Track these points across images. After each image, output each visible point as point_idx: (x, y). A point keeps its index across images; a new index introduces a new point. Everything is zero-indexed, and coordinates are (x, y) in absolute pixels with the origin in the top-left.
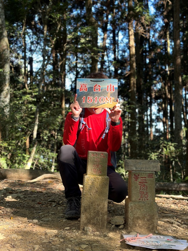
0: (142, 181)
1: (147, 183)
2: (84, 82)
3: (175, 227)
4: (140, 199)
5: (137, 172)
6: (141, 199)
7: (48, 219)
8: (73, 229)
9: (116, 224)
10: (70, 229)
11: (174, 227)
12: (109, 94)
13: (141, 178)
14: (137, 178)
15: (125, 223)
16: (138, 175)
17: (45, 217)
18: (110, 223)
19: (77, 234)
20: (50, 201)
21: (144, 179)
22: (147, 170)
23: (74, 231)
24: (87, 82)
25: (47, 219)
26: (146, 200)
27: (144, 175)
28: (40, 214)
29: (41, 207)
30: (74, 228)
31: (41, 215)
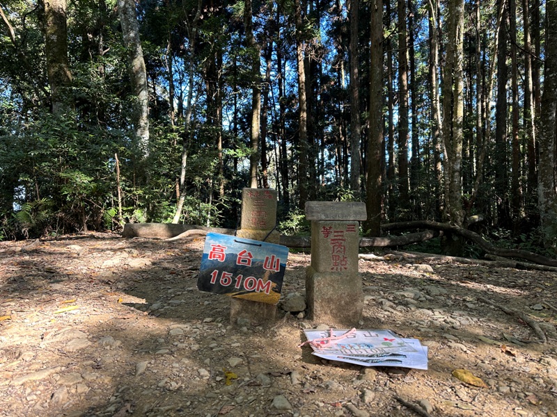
0: (336, 238)
1: (344, 240)
2: (220, 242)
3: (389, 311)
4: (332, 269)
5: (328, 222)
6: (335, 268)
7: (180, 302)
8: (218, 322)
9: (292, 310)
10: (213, 321)
11: (386, 311)
12: (267, 275)
13: (335, 232)
14: (328, 233)
15: (307, 308)
16: (330, 228)
17: (176, 297)
18: (282, 309)
19: (224, 331)
20: (190, 269)
21: (340, 234)
22: (344, 219)
23: (220, 325)
24: (226, 243)
25: (178, 302)
26: (344, 270)
27: (341, 227)
28: (169, 291)
29: (174, 279)
30: (219, 319)
31: (171, 293)
